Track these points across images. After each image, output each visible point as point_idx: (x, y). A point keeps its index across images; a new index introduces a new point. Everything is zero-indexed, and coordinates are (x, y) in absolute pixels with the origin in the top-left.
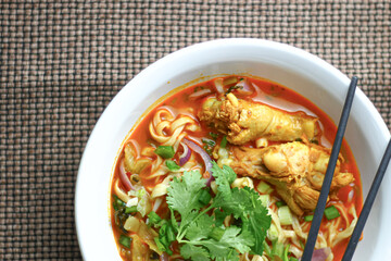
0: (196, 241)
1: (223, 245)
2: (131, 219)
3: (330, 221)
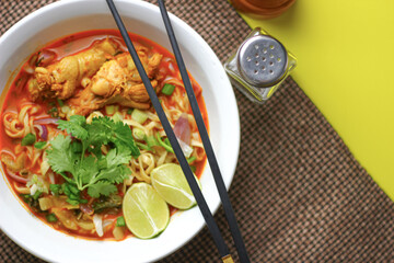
0: (92, 180)
1: (112, 168)
2: (41, 201)
3: (172, 95)
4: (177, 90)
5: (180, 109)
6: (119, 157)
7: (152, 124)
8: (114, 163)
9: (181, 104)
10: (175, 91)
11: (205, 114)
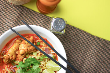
1: (36, 70)
3: (40, 44)
4: (41, 42)
5: (44, 46)
6: (36, 66)
7: (39, 54)
8: (35, 68)
9: (44, 45)
10: (40, 43)
11: (51, 44)
